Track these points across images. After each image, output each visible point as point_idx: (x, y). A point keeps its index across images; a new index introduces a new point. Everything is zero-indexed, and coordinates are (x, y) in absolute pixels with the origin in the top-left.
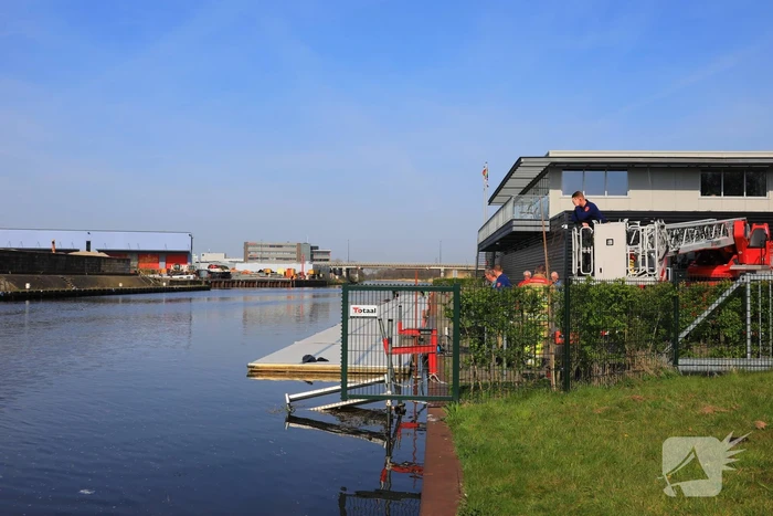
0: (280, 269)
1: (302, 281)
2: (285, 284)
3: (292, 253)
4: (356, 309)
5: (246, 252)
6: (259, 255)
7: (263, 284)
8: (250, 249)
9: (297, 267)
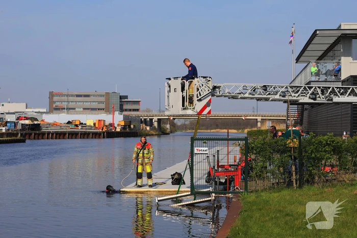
0: (90, 120)
1: (113, 132)
2: (96, 135)
3: (99, 102)
4: (197, 150)
5: (52, 102)
6: (65, 105)
7: (73, 135)
8: (55, 99)
9: (108, 118)
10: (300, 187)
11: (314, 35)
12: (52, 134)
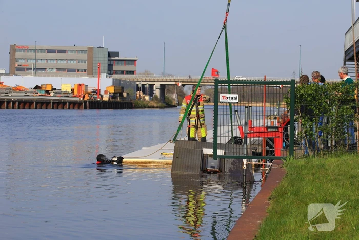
0: (66, 84)
1: (98, 102)
2: (75, 105)
3: (79, 61)
5: (13, 60)
6: (31, 63)
7: (43, 104)
8: (18, 54)
9: (91, 83)
12: (14, 103)
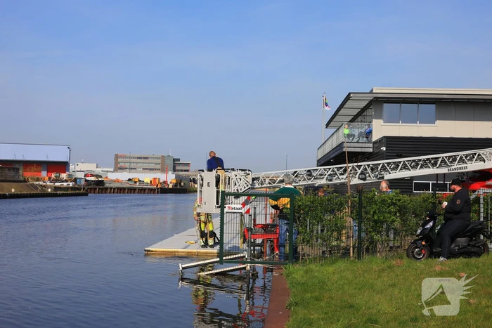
0: (147, 178)
1: (166, 189)
2: (151, 191)
3: (156, 164)
4: (229, 207)
5: (116, 163)
6: (127, 165)
7: (132, 190)
8: (120, 160)
10: (359, 257)
11: (348, 98)
12: (114, 189)
